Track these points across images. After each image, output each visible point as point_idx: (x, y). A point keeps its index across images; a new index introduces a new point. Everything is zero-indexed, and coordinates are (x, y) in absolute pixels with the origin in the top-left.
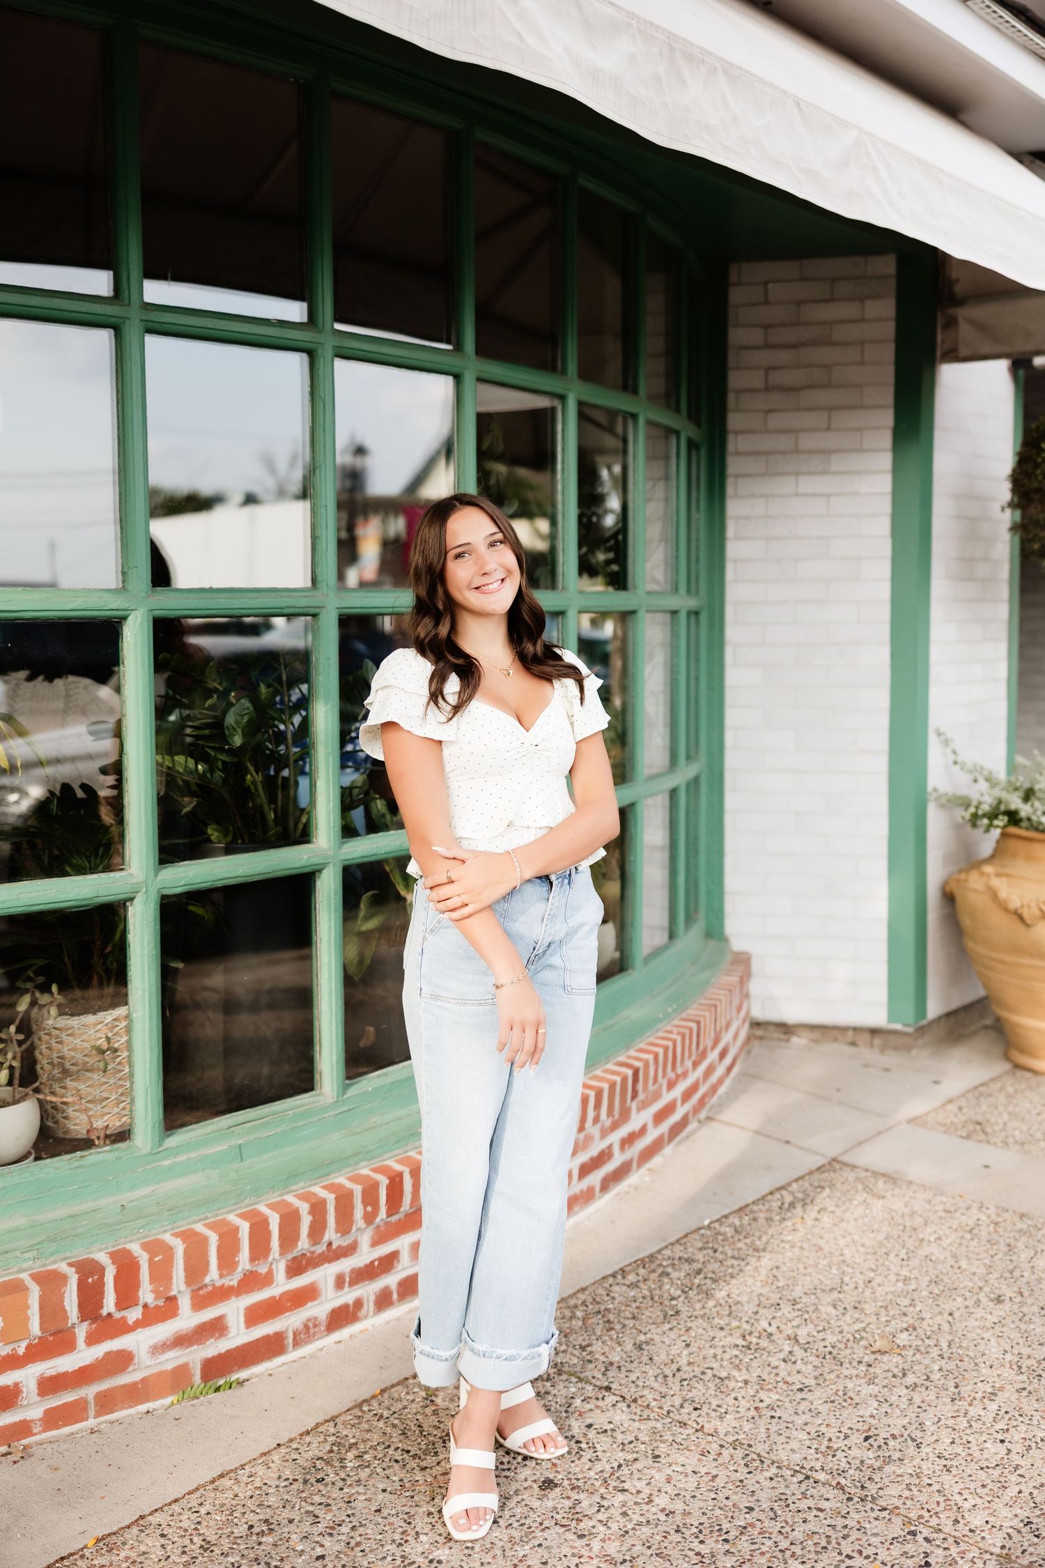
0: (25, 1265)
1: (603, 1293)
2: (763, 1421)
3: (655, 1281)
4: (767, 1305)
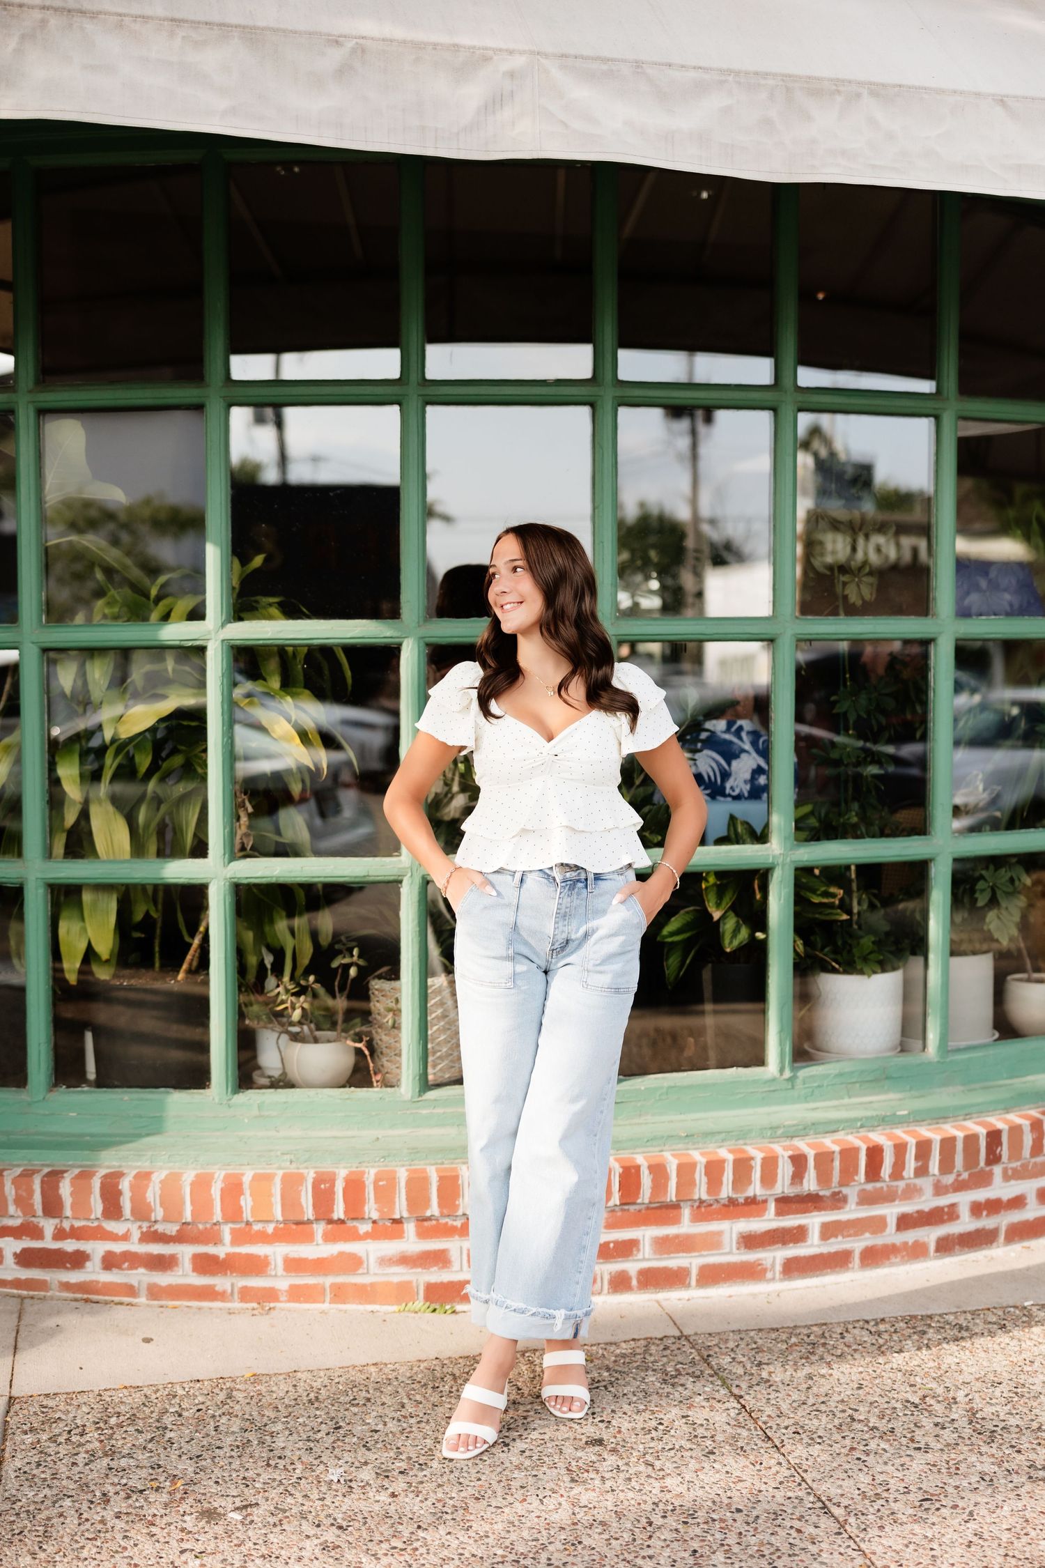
0: (284, 1165)
1: (839, 1331)
2: (845, 1459)
3: (903, 1335)
4: (987, 1381)
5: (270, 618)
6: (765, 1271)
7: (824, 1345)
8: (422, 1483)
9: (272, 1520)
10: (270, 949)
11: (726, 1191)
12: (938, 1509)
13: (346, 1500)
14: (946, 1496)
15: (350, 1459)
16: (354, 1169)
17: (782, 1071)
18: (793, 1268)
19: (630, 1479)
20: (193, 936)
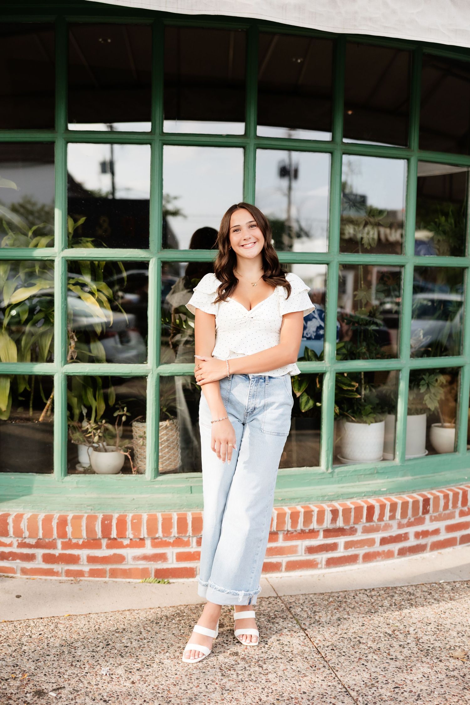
0: (88, 511)
1: (353, 595)
2: (356, 664)
3: (383, 597)
4: (424, 622)
5: (87, 247)
6: (317, 564)
7: (346, 602)
8: (148, 676)
9: (71, 696)
10: (85, 406)
11: (300, 526)
12: (402, 693)
13: (109, 685)
14: (406, 686)
15: (113, 662)
16: (122, 514)
17: (327, 469)
18: (331, 562)
19: (251, 675)
20: (47, 399)
